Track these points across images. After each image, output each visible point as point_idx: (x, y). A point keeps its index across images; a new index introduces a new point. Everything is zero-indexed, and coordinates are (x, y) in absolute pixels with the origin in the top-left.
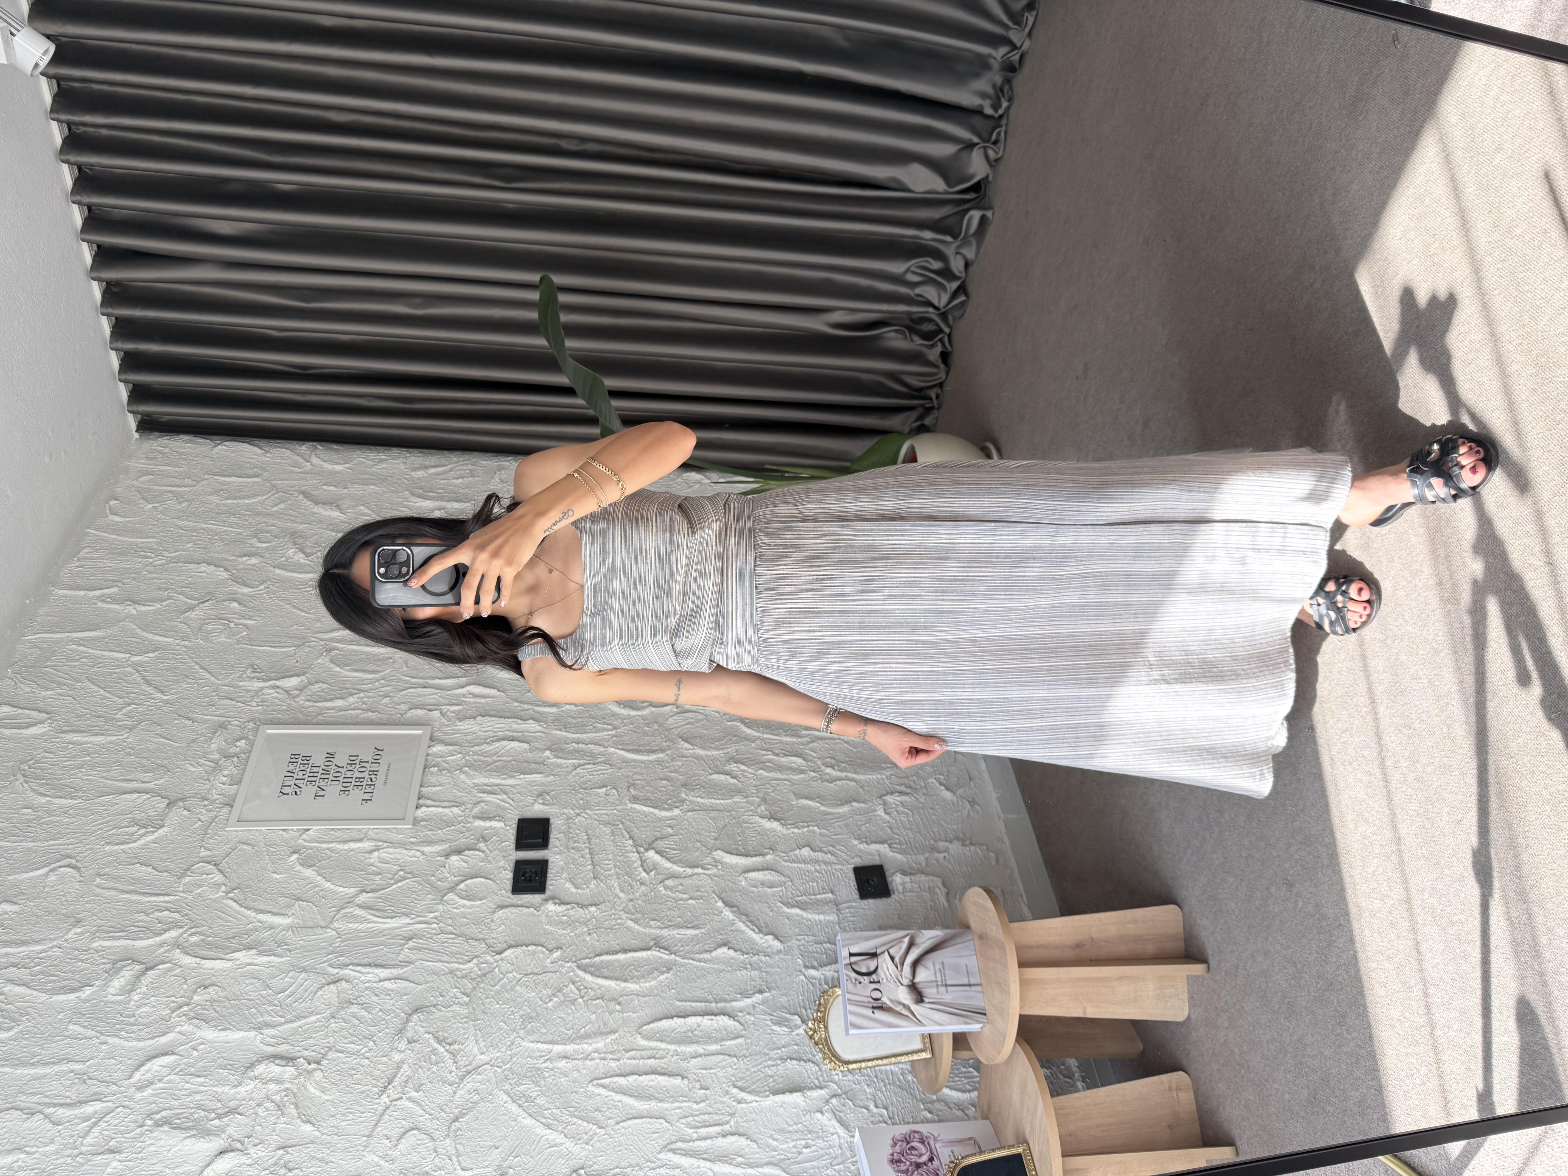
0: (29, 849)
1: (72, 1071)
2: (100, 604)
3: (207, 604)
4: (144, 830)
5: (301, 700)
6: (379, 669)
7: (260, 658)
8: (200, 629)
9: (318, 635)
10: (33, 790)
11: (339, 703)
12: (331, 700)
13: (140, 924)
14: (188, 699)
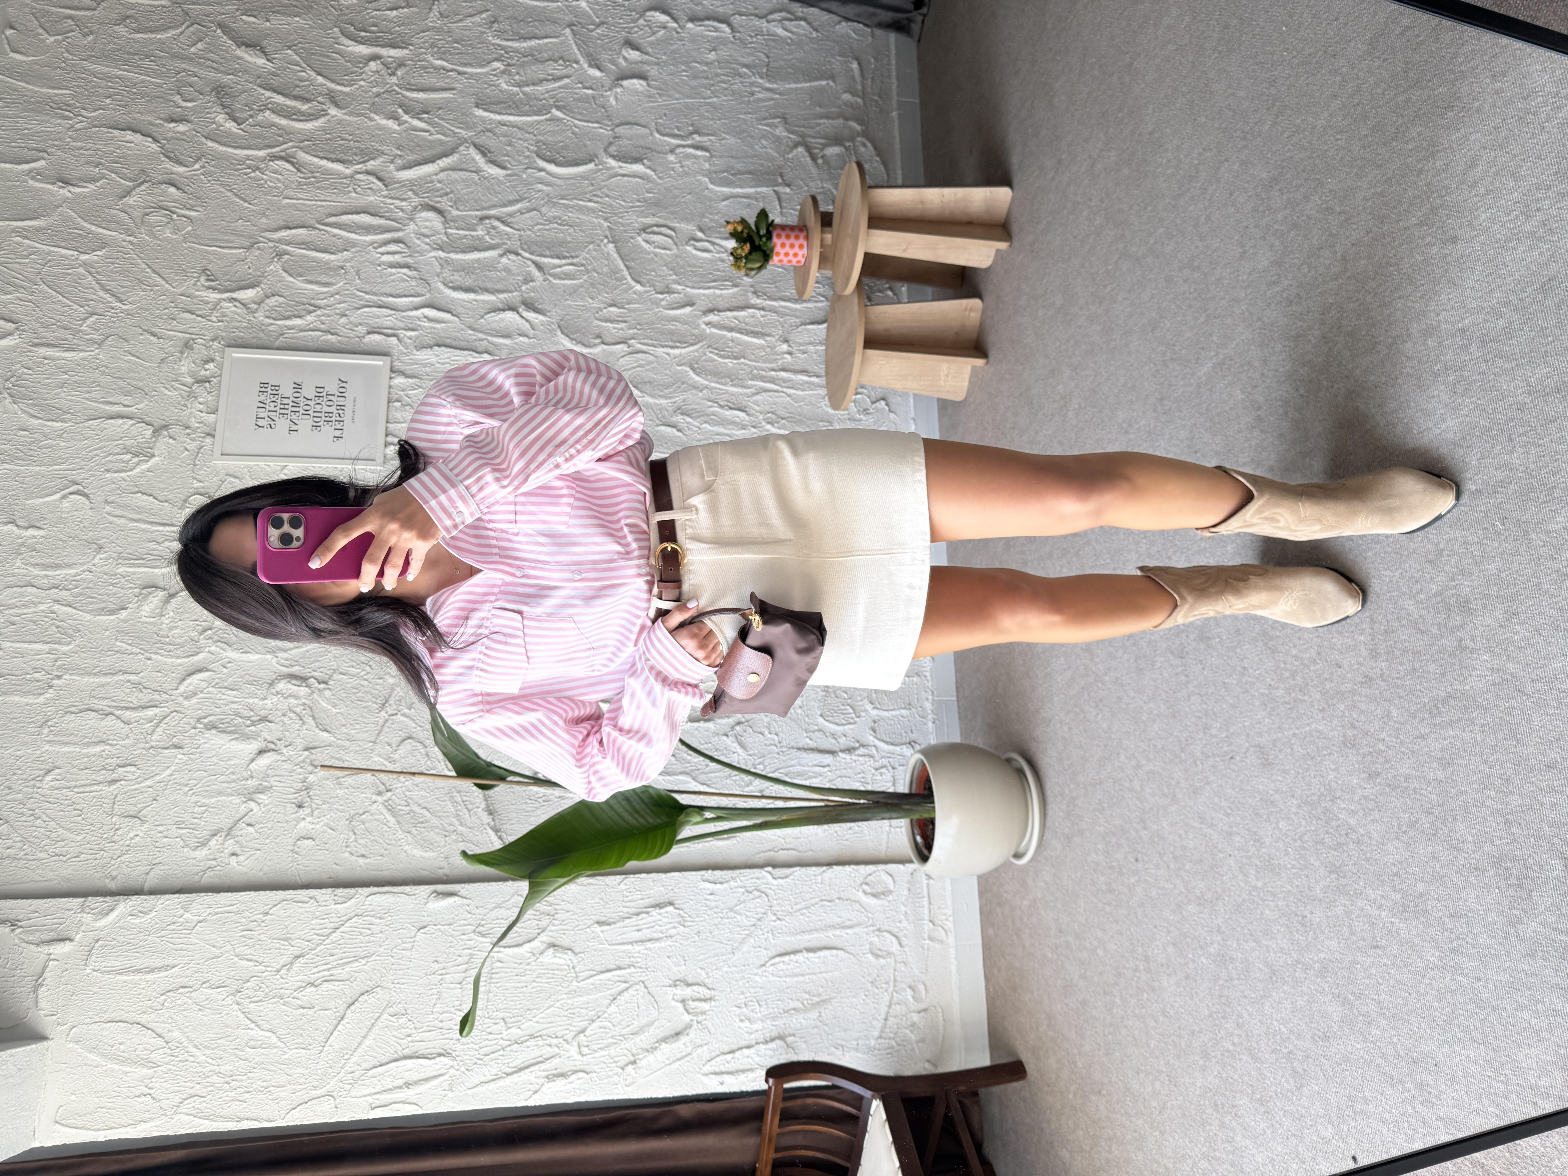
0: (37, 473)
1: (129, 681)
2: (31, 182)
3: (143, 187)
4: (136, 460)
5: (260, 316)
6: (332, 280)
7: (210, 262)
8: (142, 222)
9: (267, 234)
10: (24, 412)
11: (298, 322)
12: (288, 318)
13: (154, 552)
14: (147, 310)
